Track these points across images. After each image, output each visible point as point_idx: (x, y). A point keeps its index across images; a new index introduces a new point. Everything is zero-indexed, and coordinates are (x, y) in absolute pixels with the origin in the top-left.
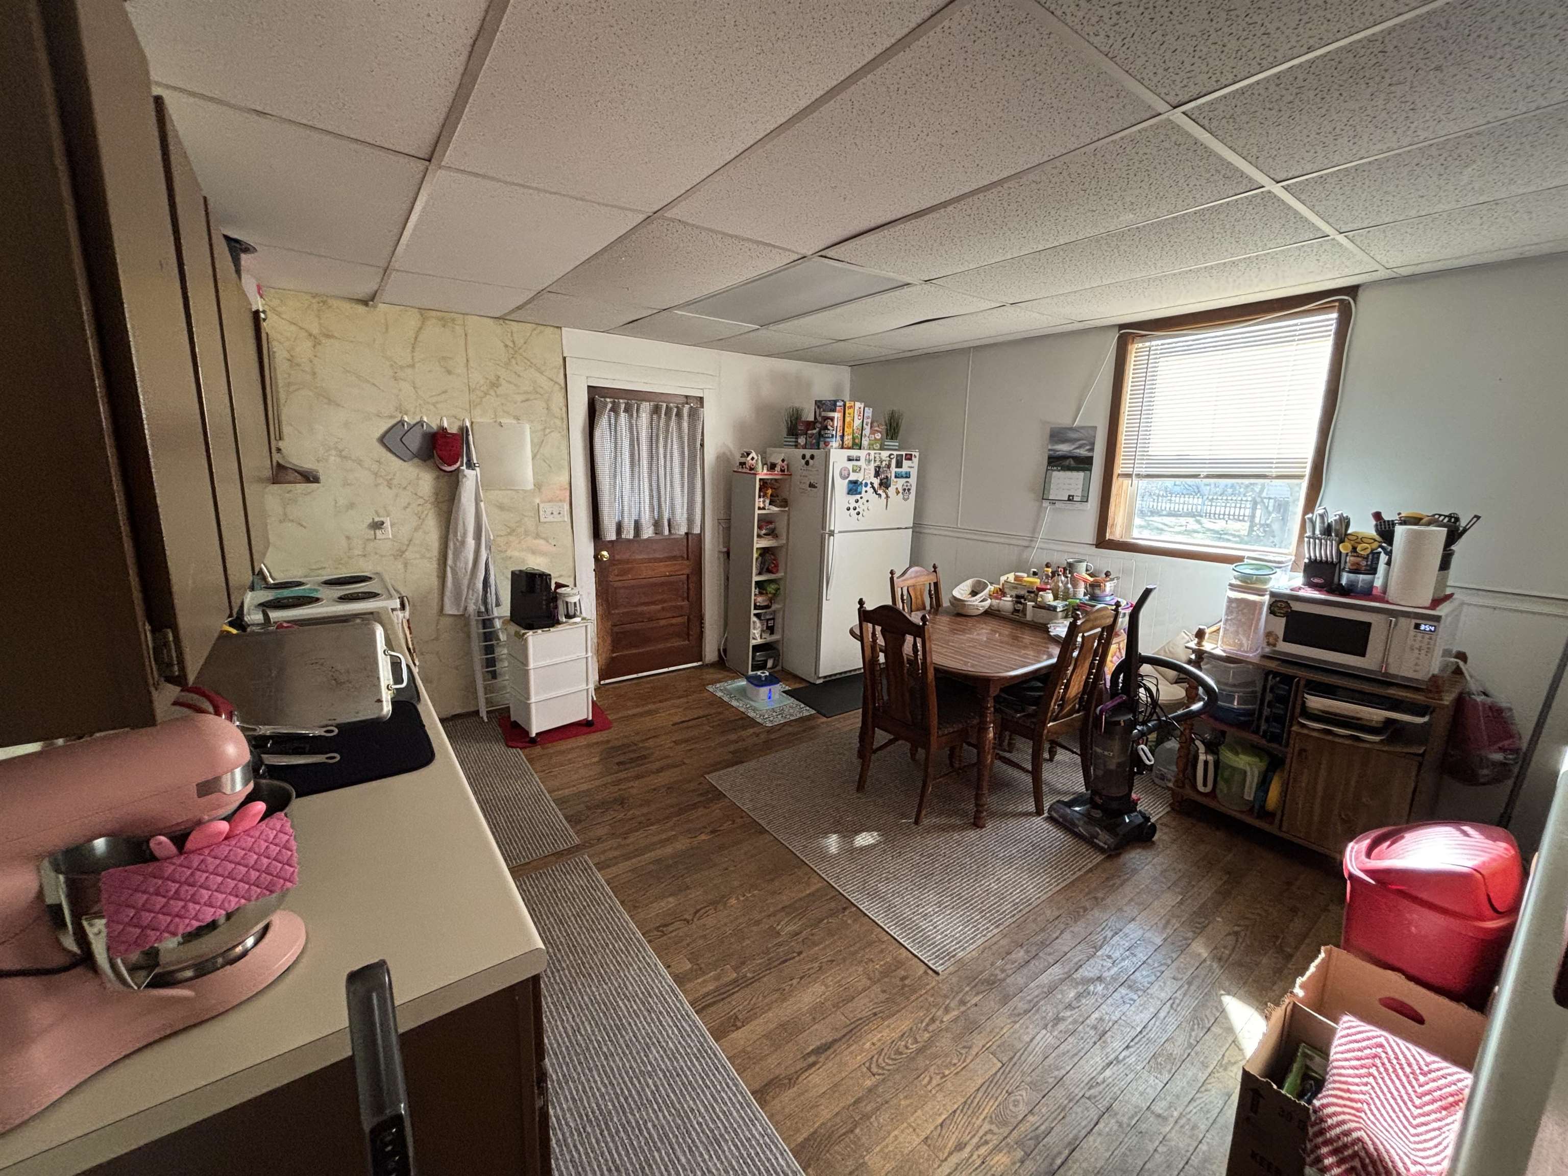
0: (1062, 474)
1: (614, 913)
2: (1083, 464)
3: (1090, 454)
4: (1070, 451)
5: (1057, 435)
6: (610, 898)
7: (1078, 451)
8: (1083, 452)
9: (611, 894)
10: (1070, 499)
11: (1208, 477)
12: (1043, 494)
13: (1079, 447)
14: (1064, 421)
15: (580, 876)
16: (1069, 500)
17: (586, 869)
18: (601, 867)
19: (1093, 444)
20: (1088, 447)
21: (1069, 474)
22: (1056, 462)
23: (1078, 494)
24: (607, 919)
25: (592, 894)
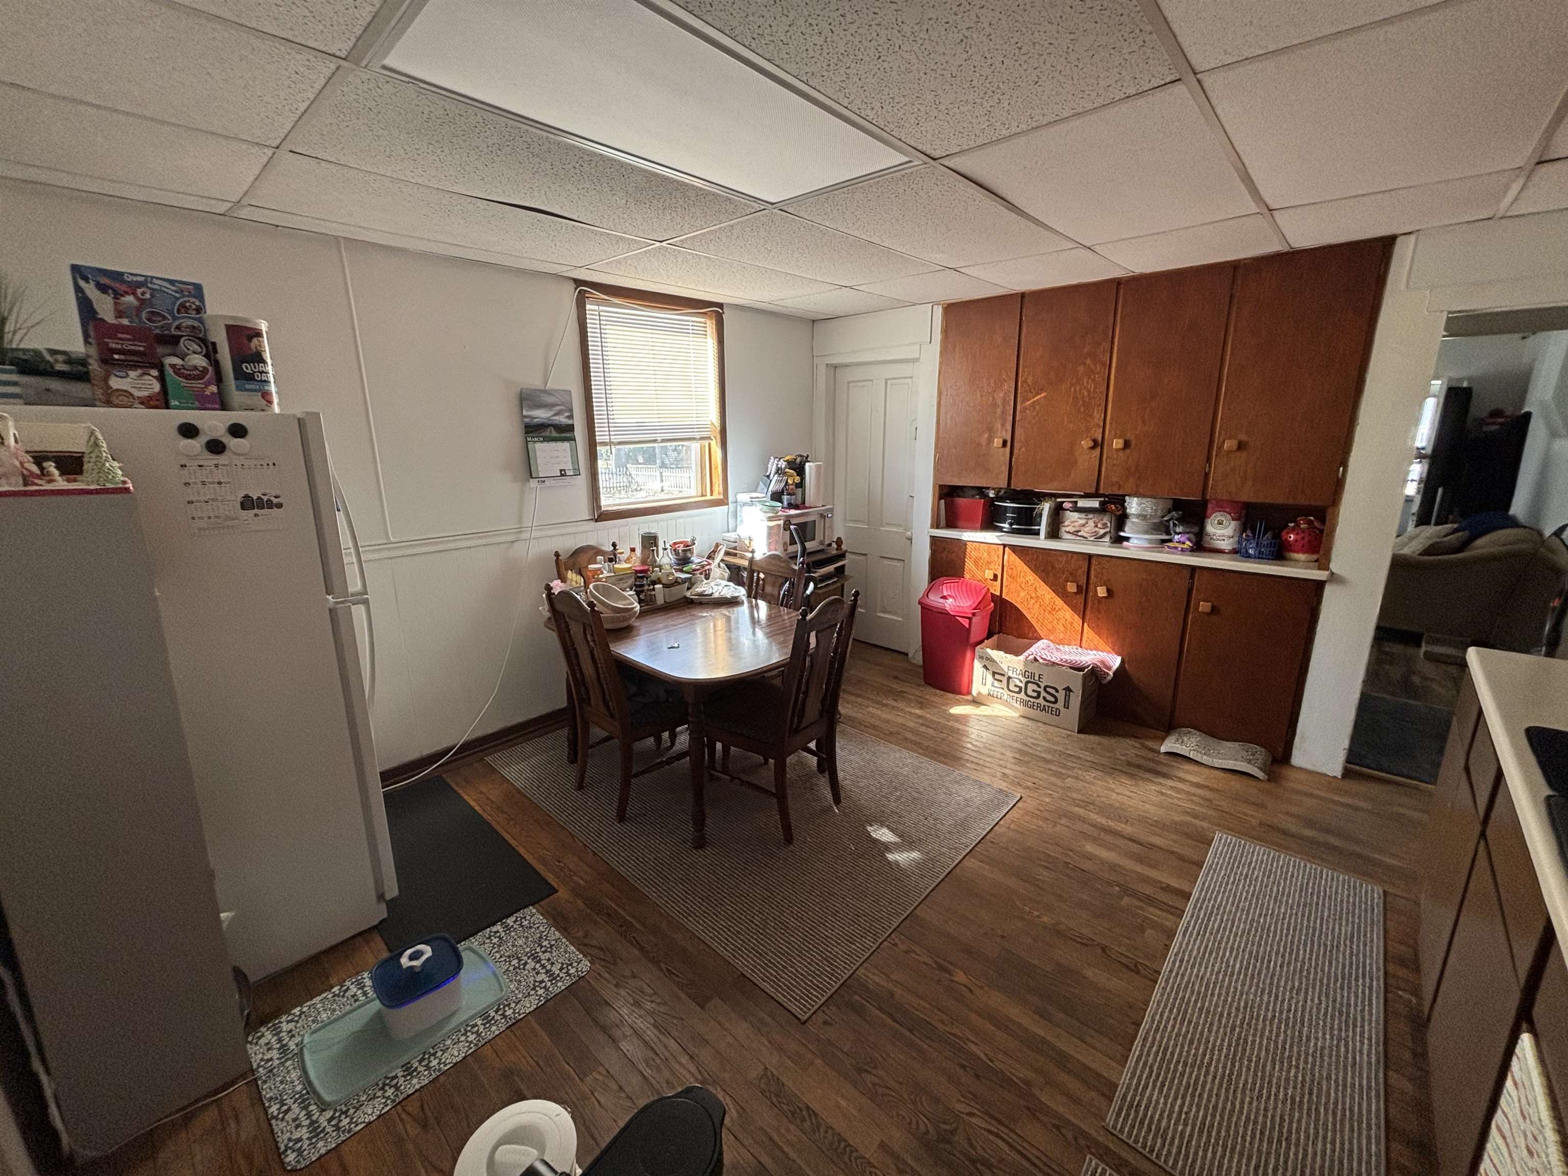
0: (545, 444)
1: (1160, 1022)
2: (564, 432)
3: (570, 422)
4: (548, 419)
5: (526, 399)
6: (1145, 1039)
7: (556, 418)
8: (562, 420)
9: (1138, 1042)
10: (563, 473)
11: (663, 441)
12: (529, 471)
13: (555, 415)
14: (534, 381)
15: (1147, 1108)
16: (562, 475)
17: (1131, 1106)
18: (1108, 1089)
19: (571, 410)
20: (567, 414)
21: (553, 445)
22: (534, 430)
23: (568, 467)
24: (1173, 1027)
25: (1160, 1068)
